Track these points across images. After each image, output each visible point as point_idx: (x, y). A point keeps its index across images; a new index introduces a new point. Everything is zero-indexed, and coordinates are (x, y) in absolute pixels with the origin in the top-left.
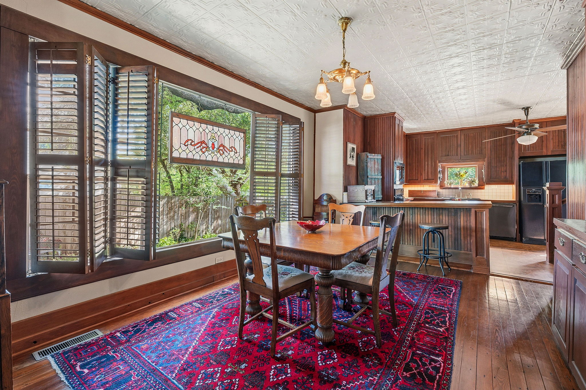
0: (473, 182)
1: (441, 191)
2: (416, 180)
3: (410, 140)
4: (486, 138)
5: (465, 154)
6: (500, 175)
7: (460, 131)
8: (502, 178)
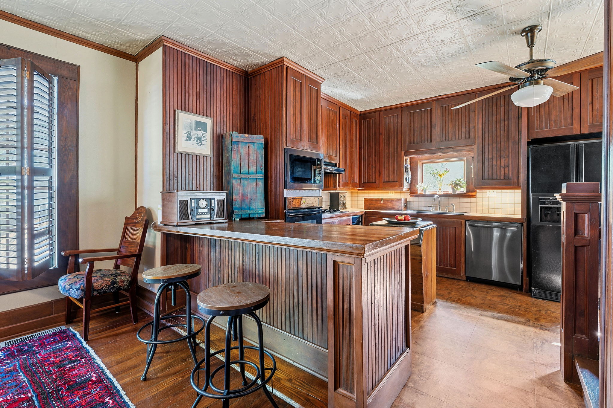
0: (456, 185)
1: (410, 199)
2: (372, 182)
3: (366, 121)
4: (476, 111)
5: (443, 139)
6: (498, 173)
7: (435, 102)
8: (502, 178)
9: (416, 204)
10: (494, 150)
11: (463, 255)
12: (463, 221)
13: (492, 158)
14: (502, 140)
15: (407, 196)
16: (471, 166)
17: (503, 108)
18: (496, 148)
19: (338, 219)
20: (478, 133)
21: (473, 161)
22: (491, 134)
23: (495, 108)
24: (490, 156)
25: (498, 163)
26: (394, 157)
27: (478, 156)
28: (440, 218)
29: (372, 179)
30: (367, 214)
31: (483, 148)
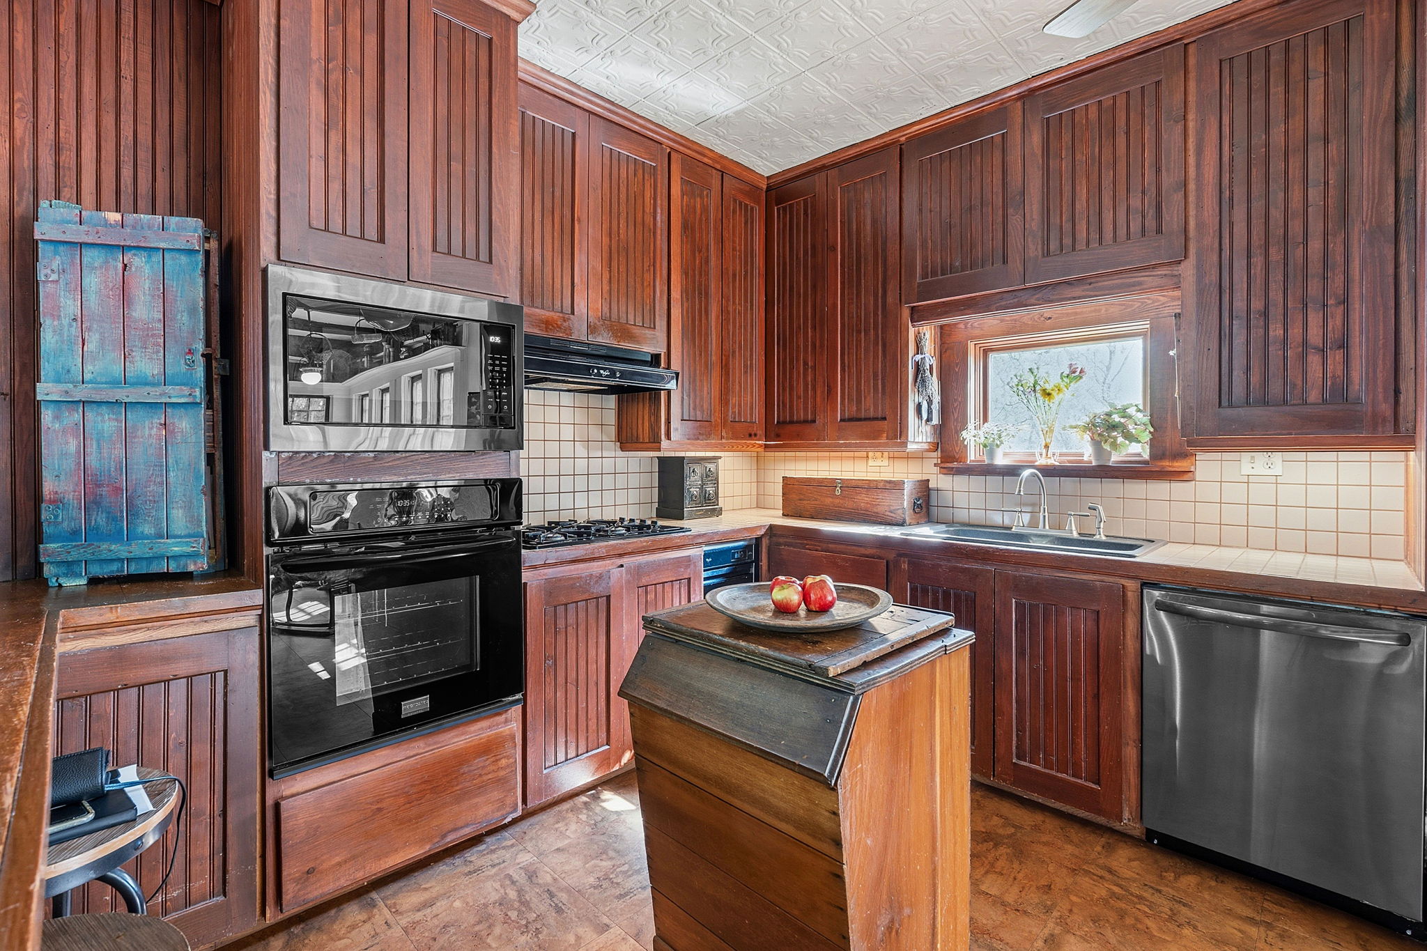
0: (1108, 428)
1: (940, 482)
2: (806, 421)
3: (785, 209)
4: (1191, 116)
5: (1052, 247)
6: (1294, 374)
7: (1019, 104)
8: (1313, 396)
9: (961, 500)
10: (1277, 277)
11: (1131, 731)
12: (1132, 585)
13: (1266, 307)
14: (1316, 227)
15: (930, 471)
16: (1171, 353)
17: (1316, 86)
18: (1286, 265)
19: (625, 561)
20: (1200, 207)
21: (1178, 329)
22: (1258, 205)
23: (1277, 91)
24: (1257, 304)
25: (1295, 332)
26: (876, 328)
27: (1201, 305)
28: (1035, 566)
29: (806, 409)
30: (775, 535)
31: (1224, 267)
